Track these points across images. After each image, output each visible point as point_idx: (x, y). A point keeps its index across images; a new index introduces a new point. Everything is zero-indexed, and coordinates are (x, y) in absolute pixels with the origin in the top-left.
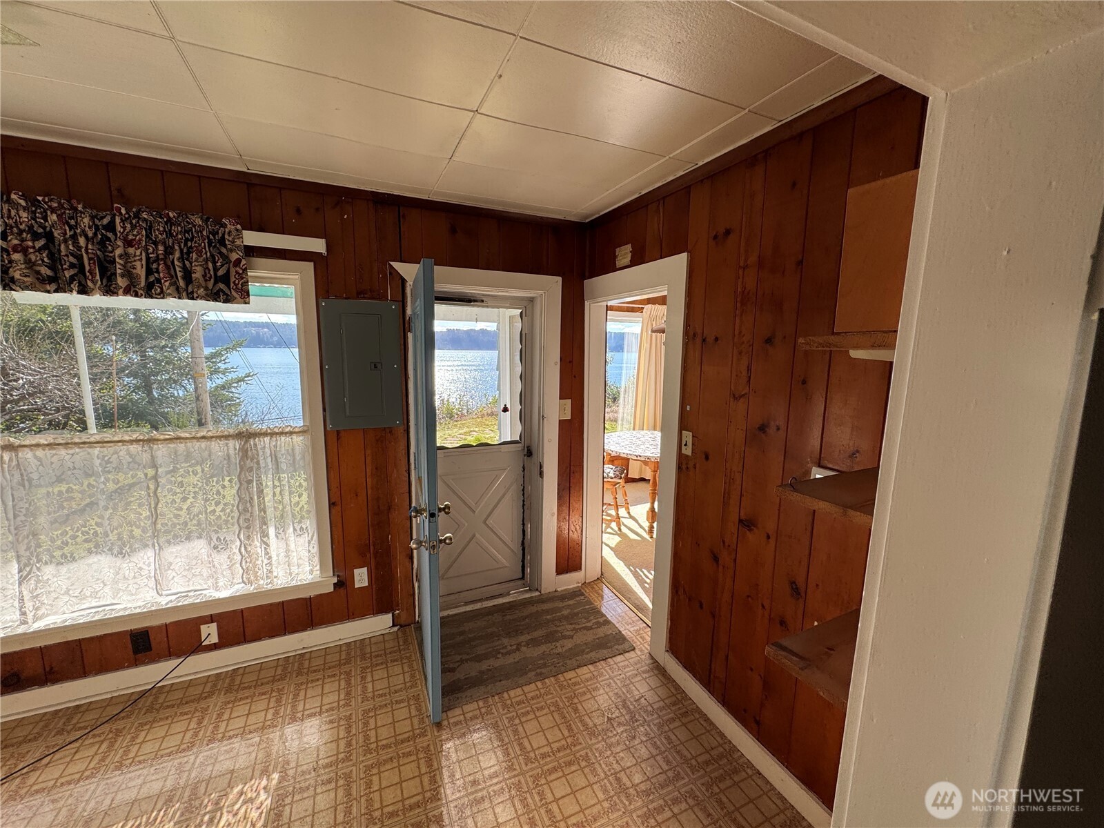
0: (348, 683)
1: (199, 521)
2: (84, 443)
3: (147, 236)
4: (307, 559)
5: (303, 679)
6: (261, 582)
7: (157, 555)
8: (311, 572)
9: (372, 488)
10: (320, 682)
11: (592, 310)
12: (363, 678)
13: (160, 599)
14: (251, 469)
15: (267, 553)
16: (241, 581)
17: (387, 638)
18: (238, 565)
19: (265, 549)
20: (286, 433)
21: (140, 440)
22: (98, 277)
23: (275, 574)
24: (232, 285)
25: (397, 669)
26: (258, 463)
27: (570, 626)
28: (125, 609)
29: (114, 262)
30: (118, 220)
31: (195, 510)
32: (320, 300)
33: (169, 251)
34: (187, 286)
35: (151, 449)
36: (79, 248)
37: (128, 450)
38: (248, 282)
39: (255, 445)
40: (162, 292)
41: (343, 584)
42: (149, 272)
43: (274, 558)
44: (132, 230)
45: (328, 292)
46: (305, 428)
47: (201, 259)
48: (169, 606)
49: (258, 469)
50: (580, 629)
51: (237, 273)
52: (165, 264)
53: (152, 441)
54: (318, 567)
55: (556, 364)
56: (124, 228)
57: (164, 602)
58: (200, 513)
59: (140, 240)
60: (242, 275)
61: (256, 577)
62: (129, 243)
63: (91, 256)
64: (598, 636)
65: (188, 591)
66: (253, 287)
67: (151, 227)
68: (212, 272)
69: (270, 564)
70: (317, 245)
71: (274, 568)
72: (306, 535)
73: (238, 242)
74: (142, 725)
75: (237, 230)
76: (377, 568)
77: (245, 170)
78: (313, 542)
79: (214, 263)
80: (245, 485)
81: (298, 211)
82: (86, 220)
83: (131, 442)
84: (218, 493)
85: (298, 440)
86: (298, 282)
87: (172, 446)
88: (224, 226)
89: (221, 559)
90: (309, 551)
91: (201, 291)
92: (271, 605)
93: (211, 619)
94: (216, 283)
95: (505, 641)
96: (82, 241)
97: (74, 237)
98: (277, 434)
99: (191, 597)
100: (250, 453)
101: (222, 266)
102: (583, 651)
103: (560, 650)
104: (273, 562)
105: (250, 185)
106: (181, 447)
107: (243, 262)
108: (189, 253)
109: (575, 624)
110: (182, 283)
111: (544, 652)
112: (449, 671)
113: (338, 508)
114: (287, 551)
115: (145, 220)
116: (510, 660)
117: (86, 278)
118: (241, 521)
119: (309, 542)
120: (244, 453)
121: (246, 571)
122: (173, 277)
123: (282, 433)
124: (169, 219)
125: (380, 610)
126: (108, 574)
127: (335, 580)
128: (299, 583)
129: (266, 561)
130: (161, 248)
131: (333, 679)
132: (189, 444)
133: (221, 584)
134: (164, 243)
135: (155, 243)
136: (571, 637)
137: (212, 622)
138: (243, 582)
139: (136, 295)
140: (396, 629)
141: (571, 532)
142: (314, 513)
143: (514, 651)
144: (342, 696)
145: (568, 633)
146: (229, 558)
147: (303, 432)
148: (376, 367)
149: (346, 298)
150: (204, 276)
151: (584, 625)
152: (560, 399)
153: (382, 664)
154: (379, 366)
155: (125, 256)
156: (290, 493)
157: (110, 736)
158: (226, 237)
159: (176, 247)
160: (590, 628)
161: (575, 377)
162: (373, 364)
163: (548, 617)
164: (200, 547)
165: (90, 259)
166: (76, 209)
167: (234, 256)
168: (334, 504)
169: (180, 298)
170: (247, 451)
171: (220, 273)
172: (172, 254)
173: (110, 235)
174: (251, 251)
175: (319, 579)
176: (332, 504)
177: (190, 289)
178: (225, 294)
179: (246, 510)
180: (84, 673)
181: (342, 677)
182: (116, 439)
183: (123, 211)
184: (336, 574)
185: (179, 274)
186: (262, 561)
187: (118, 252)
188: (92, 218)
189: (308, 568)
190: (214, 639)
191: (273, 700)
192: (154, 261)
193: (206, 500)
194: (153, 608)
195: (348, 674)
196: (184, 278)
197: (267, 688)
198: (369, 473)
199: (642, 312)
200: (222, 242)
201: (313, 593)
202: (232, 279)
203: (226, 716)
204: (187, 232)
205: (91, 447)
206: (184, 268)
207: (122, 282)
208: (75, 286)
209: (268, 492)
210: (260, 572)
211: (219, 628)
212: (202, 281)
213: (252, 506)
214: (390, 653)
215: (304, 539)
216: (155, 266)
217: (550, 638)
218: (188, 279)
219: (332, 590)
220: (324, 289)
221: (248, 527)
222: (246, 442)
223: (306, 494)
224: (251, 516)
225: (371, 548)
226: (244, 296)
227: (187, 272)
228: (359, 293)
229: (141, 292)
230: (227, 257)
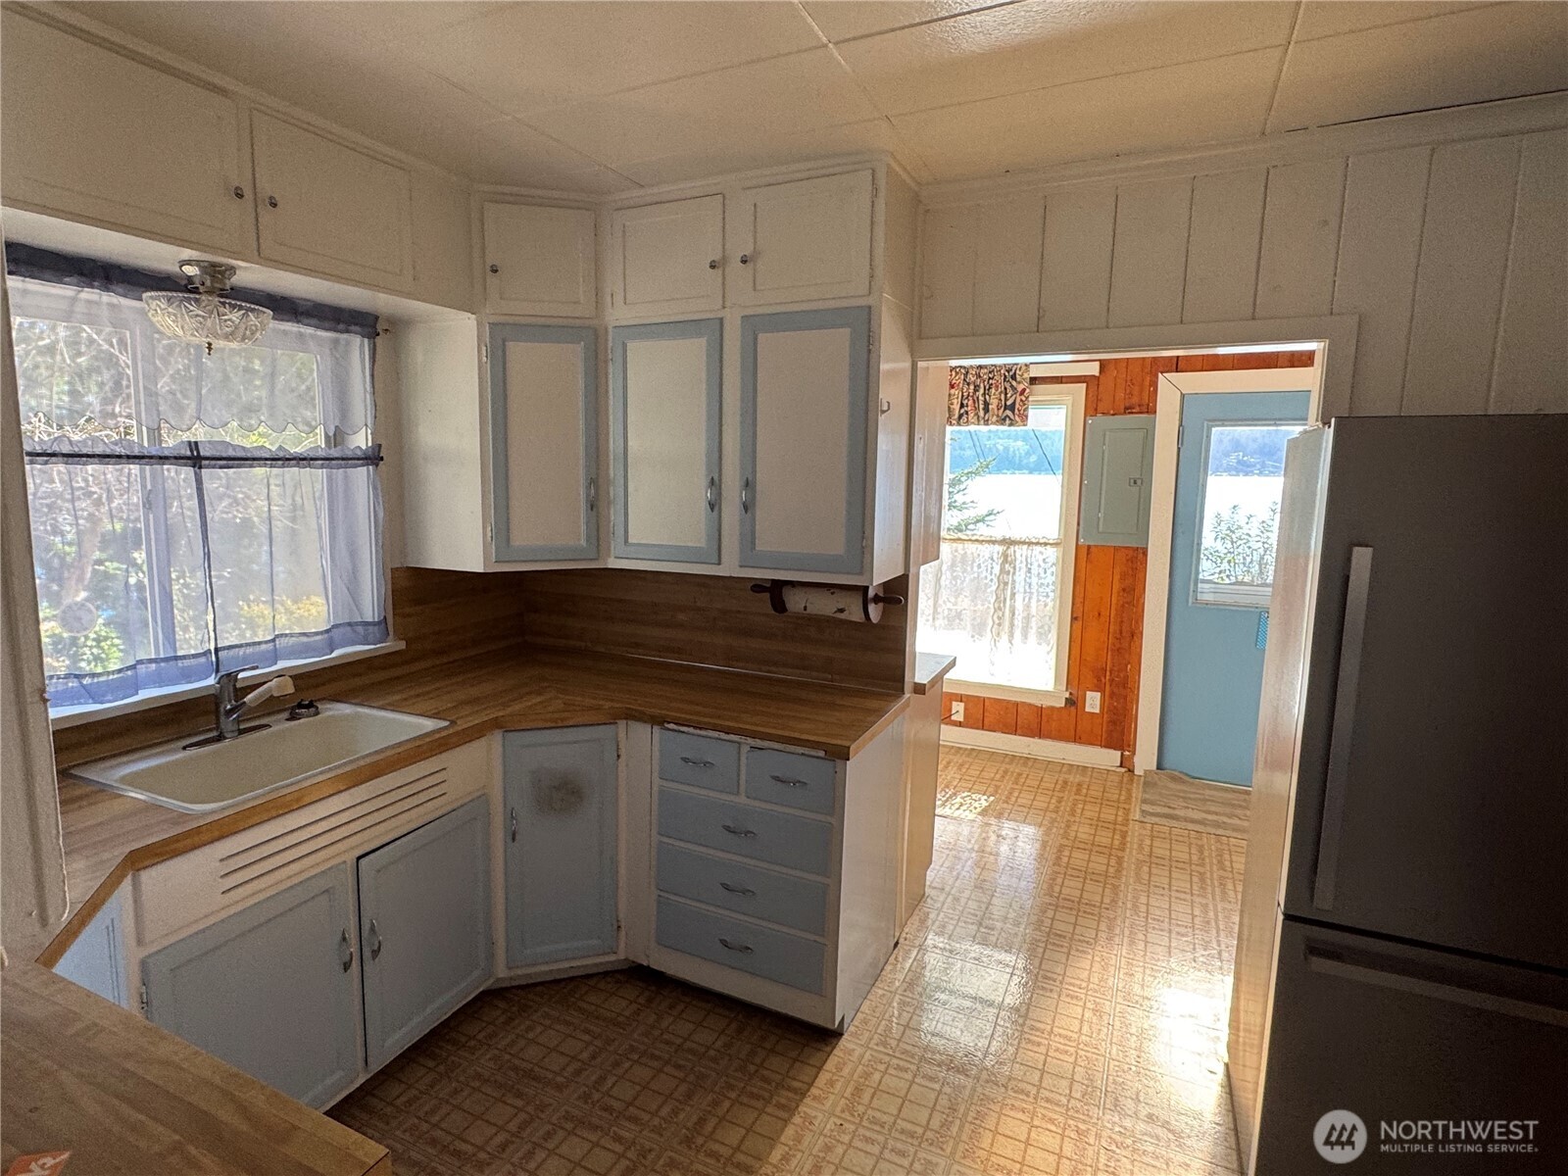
9: (1116, 610)
14: (1008, 573)
17: (1111, 775)
20: (1041, 544)
24: (1016, 411)
26: (1014, 568)
32: (1088, 418)
33: (976, 389)
34: (985, 415)
38: (1027, 408)
39: (1015, 552)
40: (967, 421)
41: (1075, 702)
42: (962, 407)
44: (955, 376)
45: (1095, 410)
46: (1060, 541)
47: (997, 393)
49: (1014, 573)
51: (1021, 400)
52: (973, 399)
59: (959, 383)
60: (1025, 402)
66: (1031, 412)
67: (967, 373)
68: (1003, 403)
70: (1092, 369)
73: (1026, 375)
76: (1111, 697)
79: (1006, 394)
86: (1071, 402)
87: (955, 545)
91: (994, 418)
93: (960, 698)
94: (1005, 409)
98: (1033, 543)
100: (1009, 559)
101: (1011, 396)
106: (960, 546)
107: (1028, 390)
108: (990, 388)
110: (982, 413)
113: (1079, 623)
120: (1005, 556)
122: (976, 409)
123: (1037, 544)
125: (1109, 745)
127: (1067, 695)
130: (971, 387)
132: (966, 545)
134: (974, 383)
135: (968, 384)
137: (961, 701)
140: (1123, 770)
144: (1058, 787)
147: (1056, 545)
148: (1135, 483)
149: (1113, 415)
150: (997, 406)
154: (1139, 482)
156: (1038, 601)
158: (1018, 372)
159: (982, 385)
162: (1132, 481)
167: (1020, 388)
168: (1076, 619)
169: (980, 424)
170: (1007, 556)
171: (1009, 403)
172: (978, 391)
174: (1035, 382)
175: (1052, 692)
176: (1074, 619)
177: (986, 418)
178: (1010, 419)
181: (1061, 778)
184: (1069, 689)
185: (981, 406)
190: (959, 717)
192: (966, 398)
195: (1066, 778)
196: (984, 409)
198: (1114, 594)
201: (1046, 703)
202: (1017, 406)
204: (990, 372)
206: (985, 401)
211: (966, 709)
212: (995, 410)
213: (1004, 606)
216: (966, 402)
218: (986, 410)
219: (1063, 705)
220: (1093, 407)
221: (999, 625)
222: (1008, 548)
223: (1051, 604)
224: (1003, 615)
225: (1108, 673)
226: (1024, 418)
227: (986, 404)
228: (1126, 408)
229: (954, 422)
230: (1016, 388)
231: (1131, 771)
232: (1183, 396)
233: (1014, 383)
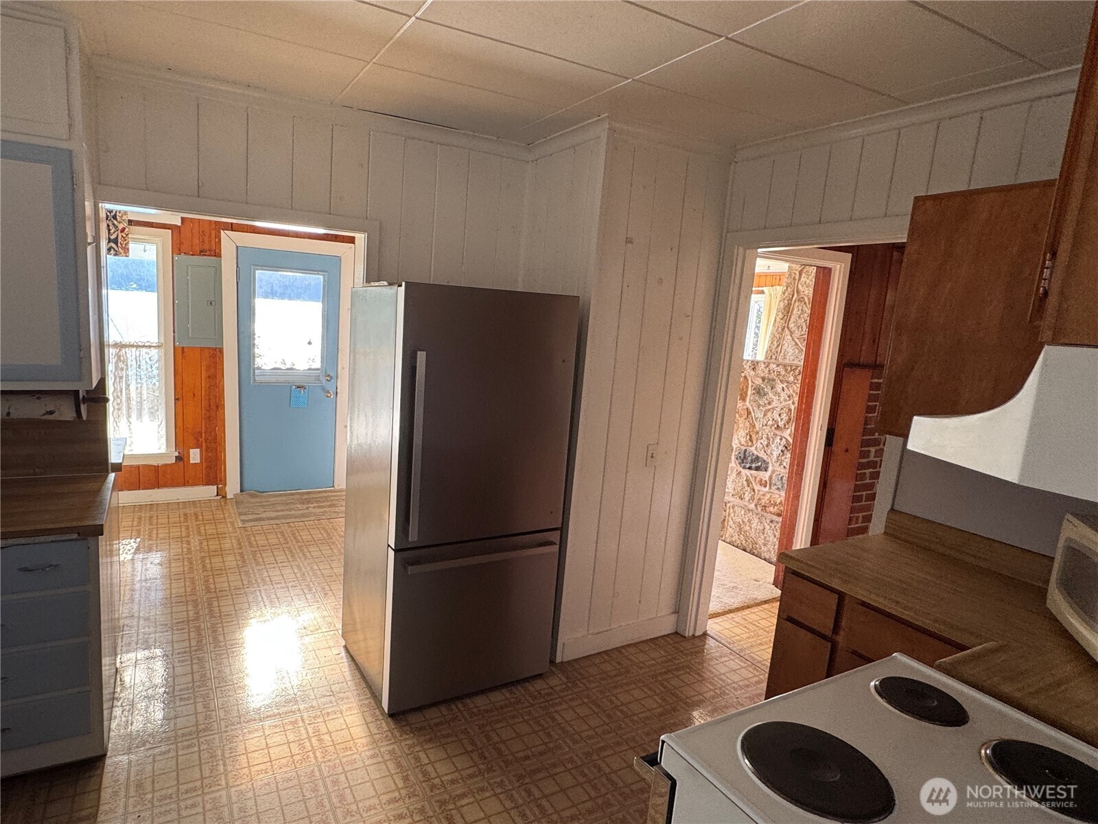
8: (160, 446)
9: (205, 391)
14: (122, 369)
15: (130, 430)
17: (212, 502)
19: (129, 426)
20: (146, 347)
24: (119, 245)
26: (127, 365)
32: (174, 256)
38: (128, 243)
41: (182, 458)
45: (180, 250)
46: (160, 344)
49: (127, 369)
51: (122, 236)
54: (165, 443)
60: (126, 238)
66: (132, 246)
68: (107, 236)
70: (176, 218)
72: (157, 420)
73: (124, 218)
76: (206, 450)
78: (161, 426)
79: (109, 230)
80: (118, 379)
85: (154, 352)
86: (161, 241)
90: (159, 432)
92: (131, 467)
94: (109, 243)
98: (140, 346)
100: (122, 358)
101: (114, 232)
107: (127, 230)
113: (180, 403)
118: (114, 404)
119: (158, 425)
123: (144, 346)
125: (209, 483)
127: (177, 454)
140: (219, 497)
142: (164, 404)
147: (158, 346)
148: (211, 304)
149: (192, 255)
154: (213, 303)
156: (148, 389)
158: (118, 214)
162: (208, 302)
167: (121, 226)
168: (178, 399)
170: (120, 356)
171: (112, 237)
175: (165, 453)
176: (176, 399)
178: (115, 250)
179: (118, 397)
184: (177, 450)
200: (115, 217)
201: (161, 462)
202: (119, 241)
209: (133, 385)
213: (121, 395)
219: (174, 462)
220: (178, 248)
221: (119, 409)
222: (120, 350)
223: (159, 391)
224: (121, 402)
225: (203, 435)
226: (126, 250)
228: (201, 252)
230: (117, 227)
231: (224, 497)
232: (237, 247)
233: (115, 222)
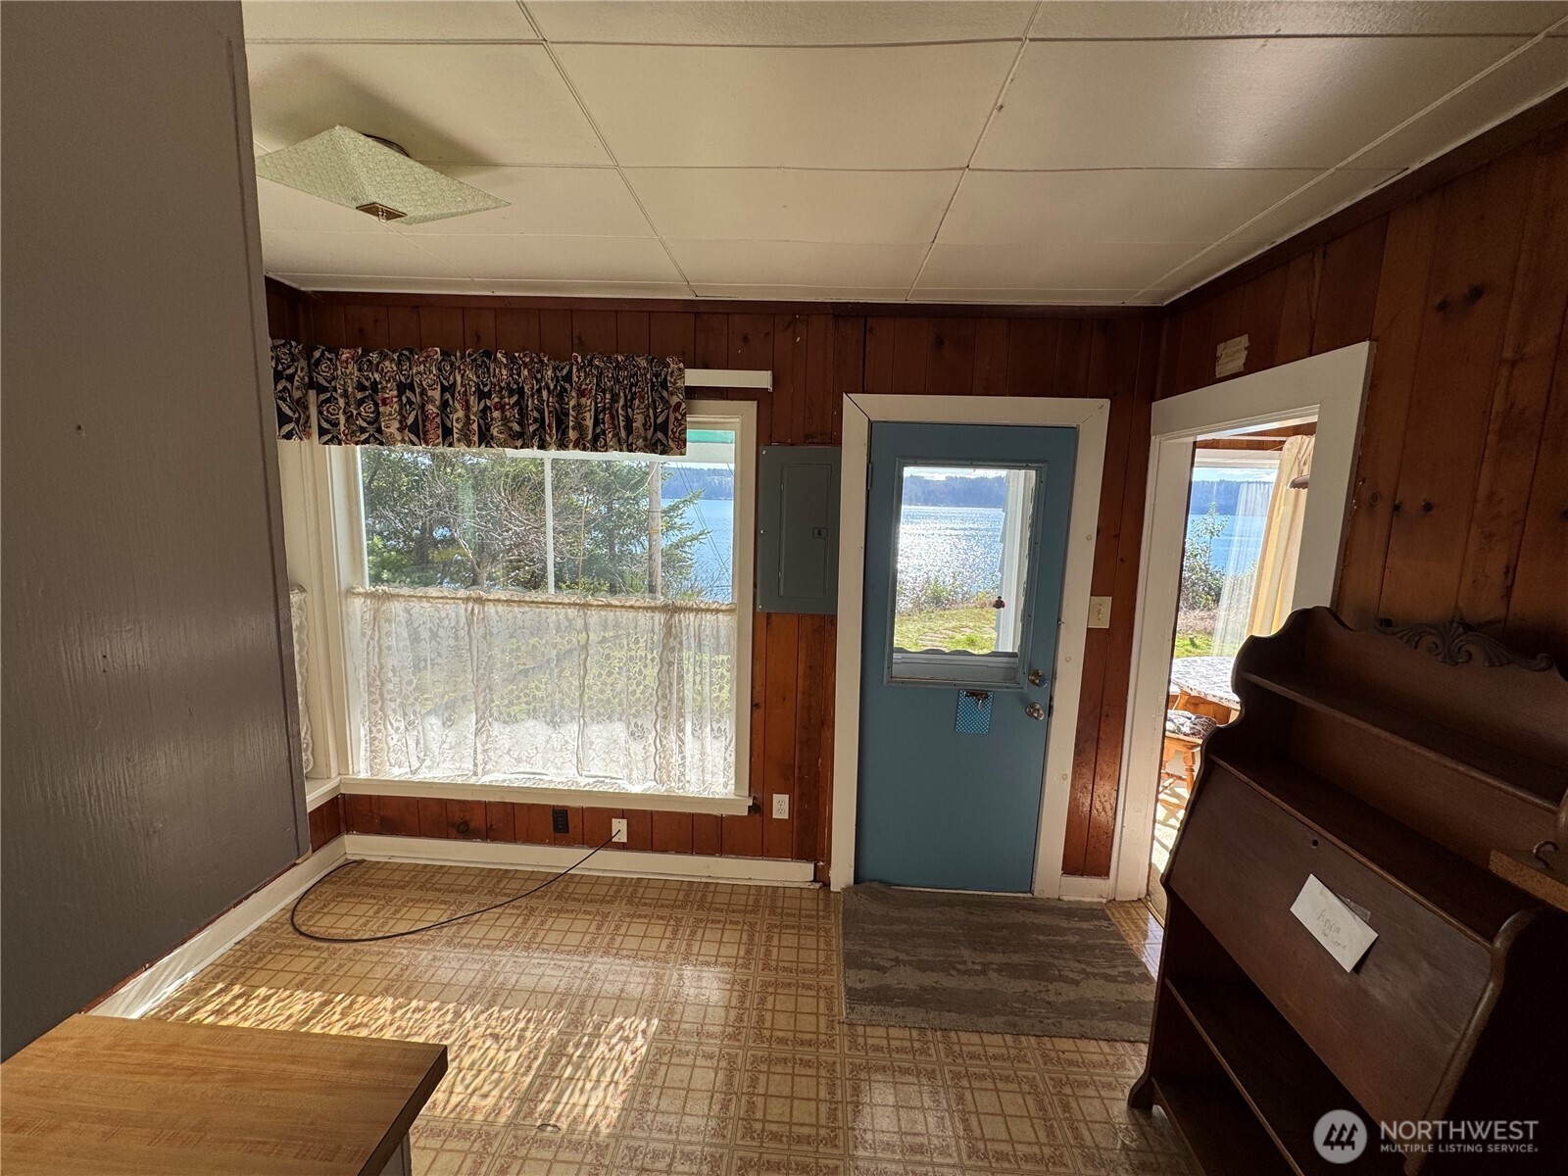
0: (751, 938)
1: (621, 700)
2: (533, 602)
3: (597, 384)
4: (722, 769)
5: (703, 915)
6: (673, 784)
7: (581, 732)
8: (726, 785)
9: (803, 693)
10: (720, 926)
11: (1164, 450)
12: (769, 938)
13: (579, 779)
14: (673, 650)
15: (681, 752)
16: (653, 778)
17: (805, 894)
18: (652, 759)
19: (680, 746)
20: (712, 610)
21: (577, 604)
22: (554, 432)
23: (688, 778)
24: (670, 433)
25: (810, 941)
26: (681, 643)
27: (1077, 965)
28: (551, 782)
29: (567, 415)
30: (575, 370)
31: (619, 687)
32: (761, 447)
33: (615, 399)
34: (628, 437)
35: (585, 614)
36: (541, 401)
37: (566, 613)
38: (686, 429)
39: (680, 621)
40: (606, 444)
41: (760, 808)
42: (596, 423)
43: (688, 760)
44: (585, 379)
45: (771, 437)
46: (733, 606)
47: (642, 406)
48: (586, 789)
49: (680, 650)
50: (1095, 975)
51: (676, 419)
52: (610, 413)
53: (586, 606)
54: (733, 781)
55: (1089, 538)
56: (579, 377)
57: (584, 783)
58: (622, 691)
59: (591, 389)
60: (681, 423)
61: (669, 777)
62: (582, 394)
63: (551, 409)
64: (1126, 998)
65: (606, 777)
66: (690, 434)
67: (601, 374)
68: (652, 420)
69: (683, 765)
70: (762, 379)
71: (687, 771)
72: (724, 739)
73: (679, 384)
74: (551, 910)
75: (680, 369)
76: (800, 799)
77: (693, 297)
78: (730, 748)
79: (655, 409)
80: (666, 666)
81: (746, 339)
82: (549, 373)
83: (570, 604)
84: (640, 672)
85: (724, 620)
86: (739, 425)
87: (603, 613)
88: (667, 366)
89: (636, 748)
90: (725, 759)
91: (640, 442)
92: (681, 814)
93: (623, 814)
94: (655, 432)
95: (966, 953)
96: (545, 393)
97: (539, 391)
98: (702, 610)
99: (606, 784)
100: (673, 630)
101: (662, 412)
102: (1094, 1014)
103: (1052, 998)
104: (687, 764)
105: (697, 314)
106: (611, 615)
107: (684, 406)
108: (633, 399)
109: (1088, 963)
110: (623, 434)
111: (1026, 991)
112: (878, 969)
113: (761, 711)
114: (703, 753)
115: (597, 367)
116: (970, 984)
117: (545, 432)
118: (659, 709)
119: (726, 749)
120: (668, 628)
121: (658, 768)
122: (615, 427)
123: (708, 610)
124: (618, 362)
125: (801, 856)
126: (540, 740)
127: (750, 802)
128: (711, 796)
129: (680, 762)
130: (608, 396)
131: (735, 927)
132: (618, 613)
133: (634, 776)
134: (611, 391)
135: (604, 393)
136: (1077, 983)
137: (623, 818)
138: (655, 780)
139: (584, 449)
140: (818, 885)
141: (1094, 812)
142: (734, 712)
143: (977, 973)
144: (742, 953)
145: (1071, 975)
146: (644, 748)
147: (730, 611)
148: (819, 534)
149: (792, 445)
150: (644, 425)
151: (1102, 971)
152: (1091, 595)
153: (793, 927)
154: (823, 532)
155: (578, 407)
156: (711, 684)
157: (525, 912)
158: (669, 378)
159: (622, 394)
160: (1112, 979)
161: (1122, 560)
162: (816, 531)
163: (1041, 938)
164: (619, 729)
165: (550, 412)
166: (543, 361)
167: (675, 400)
168: (757, 705)
169: (621, 450)
170: (670, 628)
171: (659, 421)
172: (617, 402)
173: (567, 386)
174: (693, 393)
175: (733, 797)
176: (754, 706)
177: (630, 441)
178: (662, 444)
179: (664, 696)
180: (513, 839)
181: (746, 928)
182: (558, 601)
183: (580, 360)
184: (753, 794)
185: (622, 424)
186: (676, 759)
187: (572, 403)
188: (555, 369)
189: (722, 780)
190: (623, 838)
191: (670, 929)
192: (602, 411)
193: (629, 678)
194: (573, 788)
195: (752, 925)
196: (626, 428)
197: (666, 912)
198: (801, 673)
199: (1281, 449)
200: (664, 384)
201: (725, 812)
202: (671, 427)
203: (623, 931)
204: (632, 376)
205: (539, 607)
206: (627, 417)
207: (572, 435)
208: (536, 441)
209: (688, 677)
210: (673, 772)
211: (629, 826)
212: (642, 431)
213: (671, 693)
214: (806, 917)
215: (722, 743)
216: (601, 416)
217: (1038, 972)
218: (629, 429)
219: (746, 814)
220: (767, 434)
221: (665, 717)
222: (671, 616)
223: (727, 688)
224: (669, 704)
225: (796, 771)
226: (681, 445)
227: (629, 421)
228: (807, 437)
229: (588, 445)
230: (667, 402)
231: (827, 884)
232: (872, 423)
